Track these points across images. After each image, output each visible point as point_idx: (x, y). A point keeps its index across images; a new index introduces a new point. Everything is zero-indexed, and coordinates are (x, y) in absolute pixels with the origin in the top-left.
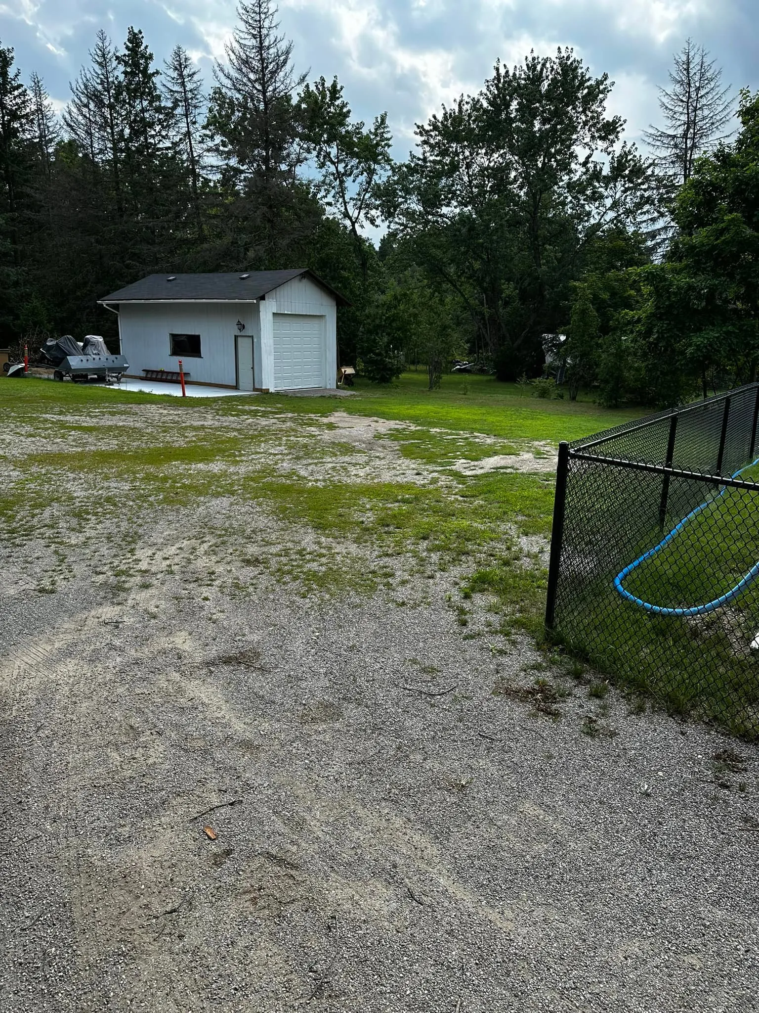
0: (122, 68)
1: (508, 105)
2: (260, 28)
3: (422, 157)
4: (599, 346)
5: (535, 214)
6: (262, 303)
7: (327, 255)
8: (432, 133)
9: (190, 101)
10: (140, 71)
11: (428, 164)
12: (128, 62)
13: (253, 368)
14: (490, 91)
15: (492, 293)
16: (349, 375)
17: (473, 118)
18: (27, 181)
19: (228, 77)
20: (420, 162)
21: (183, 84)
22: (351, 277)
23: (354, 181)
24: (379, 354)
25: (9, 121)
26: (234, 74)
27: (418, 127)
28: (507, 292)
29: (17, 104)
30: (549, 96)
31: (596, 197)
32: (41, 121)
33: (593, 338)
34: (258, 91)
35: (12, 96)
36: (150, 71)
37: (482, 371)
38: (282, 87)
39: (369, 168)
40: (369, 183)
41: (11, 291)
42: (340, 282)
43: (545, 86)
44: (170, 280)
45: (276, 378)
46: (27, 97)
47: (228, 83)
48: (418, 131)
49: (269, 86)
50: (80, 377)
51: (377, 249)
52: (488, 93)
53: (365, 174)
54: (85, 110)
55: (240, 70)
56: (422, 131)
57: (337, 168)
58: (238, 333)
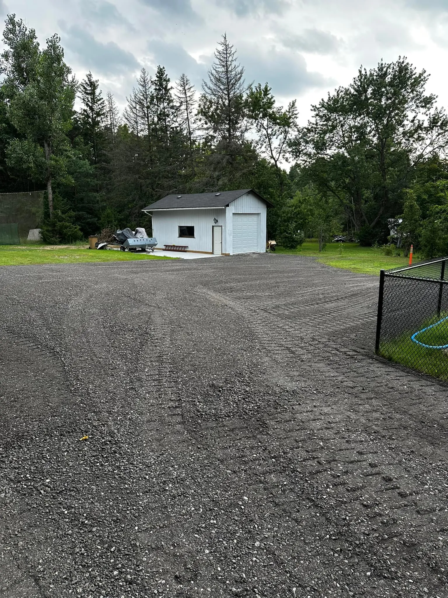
0: (154, 87)
1: (366, 91)
2: (227, 61)
3: (315, 123)
4: (421, 226)
5: (382, 151)
6: (227, 208)
7: (262, 181)
8: (321, 109)
9: (189, 102)
10: (163, 88)
11: (319, 126)
12: (157, 84)
13: (221, 243)
14: (356, 84)
15: (357, 196)
16: (273, 245)
17: (345, 99)
18: (104, 147)
19: (209, 88)
20: (314, 126)
21: (185, 93)
22: (275, 191)
23: (277, 138)
24: (290, 233)
25: (95, 117)
26: (212, 86)
27: (313, 107)
28: (367, 195)
29: (100, 108)
30: (391, 84)
31: (420, 139)
32: (112, 117)
33: (417, 221)
34: (226, 94)
35: (97, 104)
36: (168, 88)
37: (351, 241)
38: (238, 91)
39: (285, 131)
40: (285, 139)
41: (96, 205)
42: (269, 195)
43: (388, 79)
44: (179, 198)
45: (233, 248)
46: (104, 104)
47: (209, 91)
48: (313, 109)
49: (231, 91)
50: (133, 250)
51: (288, 173)
52: (355, 85)
53: (283, 134)
54: (134, 110)
55: (216, 84)
56: (315, 108)
57: (267, 132)
58: (214, 224)
